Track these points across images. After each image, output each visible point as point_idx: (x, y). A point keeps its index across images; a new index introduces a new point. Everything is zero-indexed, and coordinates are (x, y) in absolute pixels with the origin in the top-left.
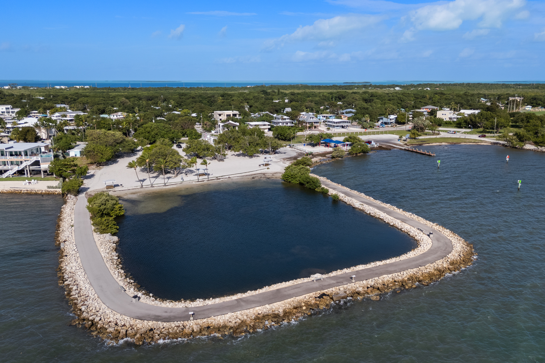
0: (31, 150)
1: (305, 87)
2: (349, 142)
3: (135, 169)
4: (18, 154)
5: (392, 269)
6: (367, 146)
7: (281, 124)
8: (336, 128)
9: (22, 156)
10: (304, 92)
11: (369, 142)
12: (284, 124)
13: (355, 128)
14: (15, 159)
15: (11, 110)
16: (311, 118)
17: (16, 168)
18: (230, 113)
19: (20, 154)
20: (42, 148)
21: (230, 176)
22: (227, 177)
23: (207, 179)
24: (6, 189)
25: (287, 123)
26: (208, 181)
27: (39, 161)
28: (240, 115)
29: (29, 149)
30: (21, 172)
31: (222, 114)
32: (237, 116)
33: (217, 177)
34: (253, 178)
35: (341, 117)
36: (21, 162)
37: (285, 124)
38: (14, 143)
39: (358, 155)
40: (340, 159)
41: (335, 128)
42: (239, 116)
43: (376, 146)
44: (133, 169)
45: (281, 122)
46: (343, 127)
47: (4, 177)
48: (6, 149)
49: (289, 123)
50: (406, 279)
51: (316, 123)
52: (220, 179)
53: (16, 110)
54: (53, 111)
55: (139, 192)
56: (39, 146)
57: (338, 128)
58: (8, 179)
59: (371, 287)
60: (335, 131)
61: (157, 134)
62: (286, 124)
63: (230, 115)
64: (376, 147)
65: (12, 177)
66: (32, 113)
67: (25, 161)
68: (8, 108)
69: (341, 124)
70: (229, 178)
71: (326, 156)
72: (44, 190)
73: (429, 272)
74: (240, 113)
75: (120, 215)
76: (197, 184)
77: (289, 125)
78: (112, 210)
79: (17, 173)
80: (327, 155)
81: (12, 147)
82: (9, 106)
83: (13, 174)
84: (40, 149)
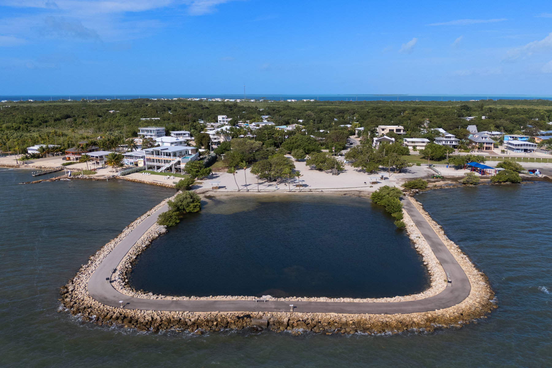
0: (181, 152)
2: (502, 168)
3: (234, 175)
4: (168, 154)
8: (516, 151)
12: (447, 142)
14: (166, 158)
15: (225, 120)
16: (483, 138)
18: (394, 128)
19: (170, 155)
20: (189, 151)
22: (320, 190)
23: (299, 190)
26: (299, 192)
27: (180, 161)
28: (404, 130)
29: (178, 151)
31: (386, 129)
32: (402, 131)
33: (310, 190)
34: (345, 194)
35: (534, 139)
36: (170, 161)
37: (449, 142)
38: (175, 145)
40: (472, 186)
41: (514, 151)
42: (403, 132)
45: (444, 141)
46: (526, 150)
47: (159, 172)
48: (161, 150)
49: (454, 142)
51: (489, 143)
52: (312, 191)
53: (229, 119)
55: (233, 195)
56: (187, 149)
57: (519, 151)
60: (511, 154)
63: (393, 130)
66: (239, 122)
67: (173, 160)
68: (224, 118)
70: (322, 191)
71: (457, 181)
74: (404, 128)
76: (288, 194)
80: (459, 181)
81: (167, 149)
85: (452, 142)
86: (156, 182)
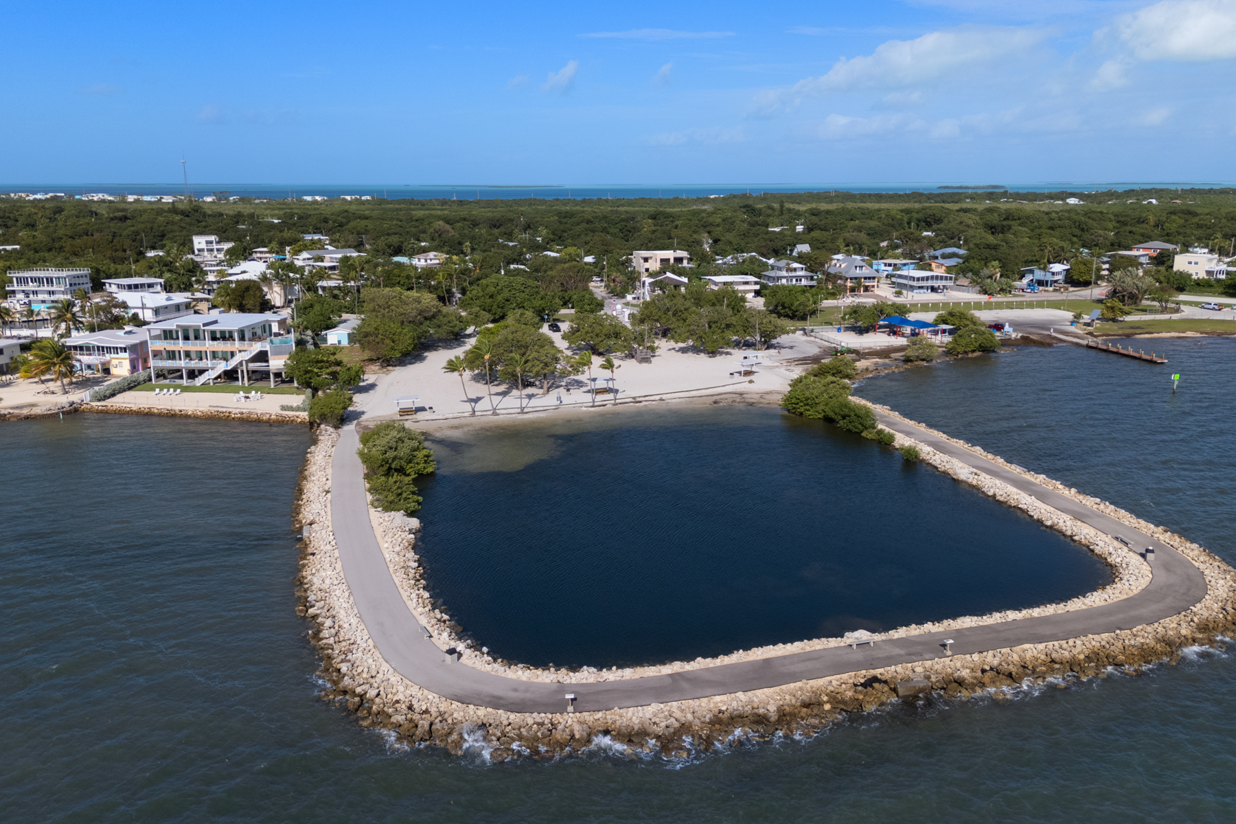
0: (253, 327)
1: (846, 196)
2: (947, 324)
3: (461, 375)
4: (227, 336)
5: (1047, 630)
6: (993, 336)
7: (784, 281)
8: (918, 291)
9: (234, 340)
10: (843, 209)
11: (999, 327)
12: (792, 280)
13: (963, 291)
14: (220, 346)
15: (215, 247)
16: (856, 267)
17: (222, 366)
18: (670, 254)
19: (231, 338)
20: (273, 324)
21: (664, 397)
22: (658, 397)
23: (613, 402)
24: (201, 409)
25: (799, 279)
26: (614, 405)
27: (267, 351)
28: (690, 260)
29: (248, 326)
30: (231, 375)
31: (651, 258)
32: (685, 262)
33: (634, 398)
34: (715, 402)
35: (931, 265)
36: (233, 354)
37: (794, 280)
38: (220, 312)
39: (970, 355)
40: (925, 364)
41: (915, 291)
42: (688, 263)
43: (1013, 335)
44: (456, 373)
45: (784, 277)
46: (933, 289)
47: (199, 385)
48: (204, 325)
49: (803, 280)
50: (1082, 657)
51: (869, 278)
52: (640, 402)
53: (227, 246)
54: (297, 249)
55: (467, 425)
56: (267, 321)
57: (922, 291)
58: (205, 388)
59: (992, 669)
60: (915, 299)
61: (508, 300)
62: (797, 280)
63: (668, 260)
64: (1016, 339)
65: (214, 383)
66: (256, 252)
67: (240, 351)
68: (211, 242)
69: (930, 283)
70: (661, 400)
71: (890, 357)
72: (274, 413)
73: (1142, 644)
74: (690, 255)
75: (425, 472)
76: (590, 412)
77: (804, 282)
78: (410, 462)
79: (222, 376)
80: (893, 355)
81: (216, 322)
82: (212, 238)
83: (216, 378)
84: (270, 326)
85: (801, 280)
86: (224, 410)
